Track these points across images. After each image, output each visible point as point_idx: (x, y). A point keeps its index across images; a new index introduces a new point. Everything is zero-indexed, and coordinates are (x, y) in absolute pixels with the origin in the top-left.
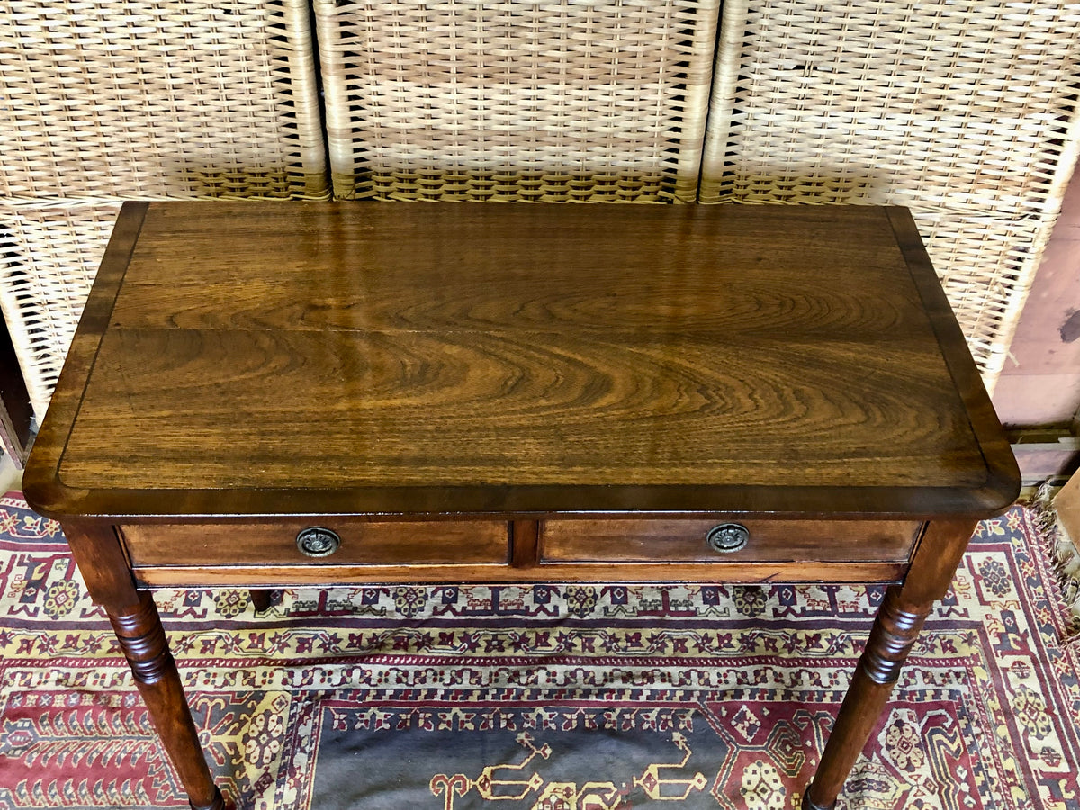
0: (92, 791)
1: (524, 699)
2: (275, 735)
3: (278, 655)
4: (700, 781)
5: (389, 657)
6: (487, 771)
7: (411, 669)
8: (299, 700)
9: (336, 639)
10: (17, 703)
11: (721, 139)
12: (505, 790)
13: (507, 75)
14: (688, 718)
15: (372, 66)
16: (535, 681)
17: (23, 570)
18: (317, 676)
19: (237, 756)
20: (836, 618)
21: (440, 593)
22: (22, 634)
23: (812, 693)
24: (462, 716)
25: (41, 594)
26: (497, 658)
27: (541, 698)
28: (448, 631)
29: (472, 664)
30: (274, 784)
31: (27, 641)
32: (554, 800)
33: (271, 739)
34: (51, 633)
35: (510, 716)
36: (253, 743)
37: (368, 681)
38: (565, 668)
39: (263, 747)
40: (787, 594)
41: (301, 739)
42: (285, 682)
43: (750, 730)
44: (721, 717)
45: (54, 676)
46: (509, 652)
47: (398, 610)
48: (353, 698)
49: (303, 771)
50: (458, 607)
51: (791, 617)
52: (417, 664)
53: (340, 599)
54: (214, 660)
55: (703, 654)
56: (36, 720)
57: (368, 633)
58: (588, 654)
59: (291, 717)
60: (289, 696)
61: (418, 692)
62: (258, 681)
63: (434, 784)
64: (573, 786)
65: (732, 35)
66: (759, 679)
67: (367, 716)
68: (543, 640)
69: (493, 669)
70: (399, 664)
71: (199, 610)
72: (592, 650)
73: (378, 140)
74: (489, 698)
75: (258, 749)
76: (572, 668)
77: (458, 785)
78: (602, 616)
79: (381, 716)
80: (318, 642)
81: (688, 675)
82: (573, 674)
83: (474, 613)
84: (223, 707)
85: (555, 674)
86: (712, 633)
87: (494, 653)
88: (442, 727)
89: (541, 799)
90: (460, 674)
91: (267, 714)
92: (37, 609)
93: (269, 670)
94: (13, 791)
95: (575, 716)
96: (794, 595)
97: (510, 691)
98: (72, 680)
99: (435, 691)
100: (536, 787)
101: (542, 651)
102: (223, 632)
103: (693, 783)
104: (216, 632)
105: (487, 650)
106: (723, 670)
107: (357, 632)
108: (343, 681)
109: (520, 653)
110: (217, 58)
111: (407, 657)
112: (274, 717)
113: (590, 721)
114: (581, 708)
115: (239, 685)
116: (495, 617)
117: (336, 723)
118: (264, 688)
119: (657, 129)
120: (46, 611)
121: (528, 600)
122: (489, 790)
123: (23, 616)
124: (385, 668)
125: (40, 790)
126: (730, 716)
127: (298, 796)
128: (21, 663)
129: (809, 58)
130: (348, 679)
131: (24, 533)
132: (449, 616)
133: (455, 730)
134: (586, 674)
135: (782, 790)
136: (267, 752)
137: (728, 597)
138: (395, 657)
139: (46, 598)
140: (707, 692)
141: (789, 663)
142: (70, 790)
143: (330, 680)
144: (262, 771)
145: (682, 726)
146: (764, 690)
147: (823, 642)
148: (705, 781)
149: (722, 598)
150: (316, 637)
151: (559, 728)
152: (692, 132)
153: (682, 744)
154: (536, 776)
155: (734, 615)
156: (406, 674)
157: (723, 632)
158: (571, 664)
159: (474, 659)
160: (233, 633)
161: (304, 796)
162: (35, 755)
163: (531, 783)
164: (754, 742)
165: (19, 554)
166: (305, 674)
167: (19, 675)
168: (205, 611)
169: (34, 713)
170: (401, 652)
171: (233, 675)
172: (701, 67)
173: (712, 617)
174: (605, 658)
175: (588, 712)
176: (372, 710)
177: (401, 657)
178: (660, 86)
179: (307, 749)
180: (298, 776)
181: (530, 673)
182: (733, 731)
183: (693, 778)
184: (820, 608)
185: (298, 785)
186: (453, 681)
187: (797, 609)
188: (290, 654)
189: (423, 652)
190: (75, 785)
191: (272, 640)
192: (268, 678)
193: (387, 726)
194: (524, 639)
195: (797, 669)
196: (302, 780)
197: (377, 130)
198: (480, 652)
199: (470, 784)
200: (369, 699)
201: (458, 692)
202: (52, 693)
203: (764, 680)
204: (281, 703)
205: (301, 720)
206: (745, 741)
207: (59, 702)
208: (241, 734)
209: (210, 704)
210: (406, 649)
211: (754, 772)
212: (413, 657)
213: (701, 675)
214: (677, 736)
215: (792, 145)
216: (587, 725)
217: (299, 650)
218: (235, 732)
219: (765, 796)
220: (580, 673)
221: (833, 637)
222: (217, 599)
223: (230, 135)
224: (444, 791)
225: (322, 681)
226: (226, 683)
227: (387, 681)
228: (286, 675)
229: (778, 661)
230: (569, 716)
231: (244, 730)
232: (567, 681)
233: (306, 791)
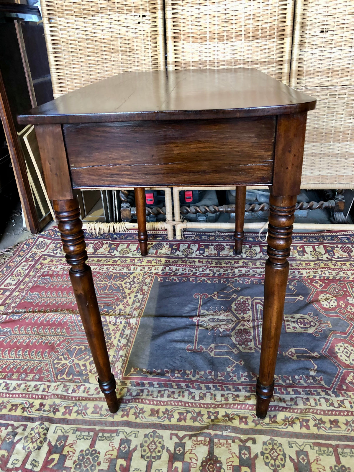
0: (67, 293)
1: (230, 276)
2: (136, 282)
3: (139, 264)
4: (301, 298)
5: (179, 265)
6: (215, 292)
7: (188, 269)
8: (146, 274)
9: (160, 261)
10: (46, 273)
11: (297, 61)
12: (222, 298)
13: (225, 38)
14: (295, 282)
15: (182, 37)
16: (234, 272)
17: (54, 245)
18: (153, 269)
19: (122, 287)
20: (351, 259)
21: (198, 252)
22: (51, 258)
23: (344, 277)
24: (206, 279)
25: (59, 249)
26: (219, 267)
27: (236, 276)
28: (201, 260)
29: (210, 267)
30: (135, 293)
31: (52, 260)
32: (242, 300)
33: (135, 283)
34: (60, 258)
35: (224, 280)
36: (128, 284)
37: (172, 270)
38: (245, 269)
39: (131, 285)
40: (331, 254)
41: (146, 283)
42: (141, 270)
43: (320, 286)
44: (308, 282)
45: (60, 267)
46: (225, 265)
47: (183, 255)
48: (166, 274)
49: (146, 290)
50: (205, 255)
51: (333, 259)
52: (190, 267)
53: (163, 252)
54: (116, 265)
55: (299, 267)
56: (51, 277)
57: (173, 260)
58: (254, 266)
59: (142, 278)
60: (143, 274)
61: (190, 274)
62: (132, 269)
63: (195, 296)
64: (249, 297)
65: (298, 20)
66: (322, 273)
67: (171, 278)
68: (238, 263)
69: (218, 269)
70: (183, 267)
71: (113, 254)
72: (256, 265)
73: (183, 66)
74: (216, 275)
75: (130, 286)
76: (249, 269)
77: (205, 296)
78: (259, 258)
79: (176, 278)
80: (154, 261)
81: (294, 272)
82: (249, 271)
83: (211, 256)
84: (118, 275)
85: (241, 270)
86: (302, 262)
87: (218, 265)
88: (198, 282)
89: (237, 300)
90: (206, 270)
91: (134, 277)
92: (57, 253)
93: (136, 267)
94: (40, 293)
95: (249, 280)
96: (334, 254)
97: (224, 274)
98: (65, 269)
99: (196, 273)
100: (235, 297)
101: (236, 265)
102: (121, 259)
103: (299, 298)
104: (118, 258)
105: (215, 264)
106: (308, 271)
107: (168, 259)
108: (163, 270)
109: (228, 265)
110: (135, 40)
111: (186, 265)
112: (137, 278)
113: (256, 282)
114: (252, 278)
115: (125, 270)
116: (219, 257)
117: (159, 280)
118: (133, 271)
119: (275, 57)
120: (60, 254)
121: (231, 253)
122: (216, 297)
123: (52, 254)
124: (178, 268)
125: (49, 293)
126: (311, 282)
127: (143, 297)
128: (49, 264)
129: (325, 27)
130: (164, 270)
131: (56, 237)
132: (202, 257)
133: (203, 283)
134: (253, 271)
135: (335, 300)
136: (133, 286)
137: (308, 254)
138: (182, 265)
139: (60, 251)
140: (302, 276)
141: (334, 270)
142: (60, 294)
143: (157, 270)
144: (131, 290)
145: (292, 284)
146: (324, 277)
147: (347, 264)
148: (303, 298)
149: (305, 254)
150: (154, 260)
151: (243, 283)
152: (286, 57)
153: (292, 289)
154: (235, 294)
155: (311, 258)
156: (185, 269)
157: (307, 262)
158: (248, 268)
159: (211, 266)
160: (124, 259)
161: (145, 297)
162: (49, 285)
163: (233, 296)
164: (322, 289)
165: (53, 241)
166: (149, 268)
167: (48, 267)
168: (115, 254)
169: (51, 276)
170: (184, 264)
171: (123, 268)
172: (288, 31)
173: (302, 259)
174: (261, 267)
175: (255, 280)
176: (172, 277)
177: (184, 265)
178: (275, 39)
179: (148, 285)
180: (144, 292)
181: (232, 270)
182: (313, 285)
183: (298, 296)
184: (345, 257)
185: (143, 294)
186: (203, 271)
187: (336, 257)
188: (143, 264)
189: (192, 264)
190: (62, 293)
191: (138, 260)
192: (135, 269)
193: (178, 281)
194: (229, 262)
195: (338, 271)
196: (145, 293)
197: (183, 62)
198: (213, 265)
199: (209, 296)
200: (171, 275)
201: (204, 274)
202: (58, 271)
203: (325, 273)
204: (139, 275)
205: (146, 278)
206: (319, 288)
207: (60, 273)
208: (124, 282)
209: (114, 275)
210: (186, 263)
211: (323, 296)
212: (188, 265)
213: (299, 272)
214: (290, 287)
215: (321, 62)
216: (254, 283)
217: (147, 263)
218: (122, 281)
219: (329, 301)
220: (251, 271)
221: (351, 264)
222: (119, 252)
223: (137, 68)
224: (199, 298)
225: (155, 270)
226: (120, 270)
227: (178, 271)
228: (142, 268)
229: (330, 269)
230: (247, 280)
231: (125, 281)
232: (246, 272)
233: (147, 296)
